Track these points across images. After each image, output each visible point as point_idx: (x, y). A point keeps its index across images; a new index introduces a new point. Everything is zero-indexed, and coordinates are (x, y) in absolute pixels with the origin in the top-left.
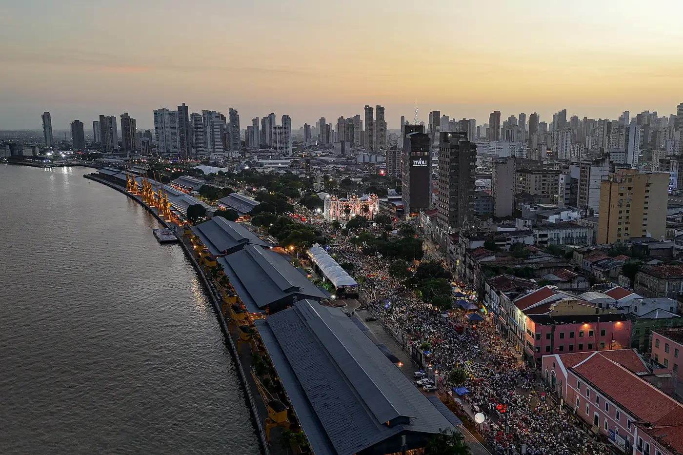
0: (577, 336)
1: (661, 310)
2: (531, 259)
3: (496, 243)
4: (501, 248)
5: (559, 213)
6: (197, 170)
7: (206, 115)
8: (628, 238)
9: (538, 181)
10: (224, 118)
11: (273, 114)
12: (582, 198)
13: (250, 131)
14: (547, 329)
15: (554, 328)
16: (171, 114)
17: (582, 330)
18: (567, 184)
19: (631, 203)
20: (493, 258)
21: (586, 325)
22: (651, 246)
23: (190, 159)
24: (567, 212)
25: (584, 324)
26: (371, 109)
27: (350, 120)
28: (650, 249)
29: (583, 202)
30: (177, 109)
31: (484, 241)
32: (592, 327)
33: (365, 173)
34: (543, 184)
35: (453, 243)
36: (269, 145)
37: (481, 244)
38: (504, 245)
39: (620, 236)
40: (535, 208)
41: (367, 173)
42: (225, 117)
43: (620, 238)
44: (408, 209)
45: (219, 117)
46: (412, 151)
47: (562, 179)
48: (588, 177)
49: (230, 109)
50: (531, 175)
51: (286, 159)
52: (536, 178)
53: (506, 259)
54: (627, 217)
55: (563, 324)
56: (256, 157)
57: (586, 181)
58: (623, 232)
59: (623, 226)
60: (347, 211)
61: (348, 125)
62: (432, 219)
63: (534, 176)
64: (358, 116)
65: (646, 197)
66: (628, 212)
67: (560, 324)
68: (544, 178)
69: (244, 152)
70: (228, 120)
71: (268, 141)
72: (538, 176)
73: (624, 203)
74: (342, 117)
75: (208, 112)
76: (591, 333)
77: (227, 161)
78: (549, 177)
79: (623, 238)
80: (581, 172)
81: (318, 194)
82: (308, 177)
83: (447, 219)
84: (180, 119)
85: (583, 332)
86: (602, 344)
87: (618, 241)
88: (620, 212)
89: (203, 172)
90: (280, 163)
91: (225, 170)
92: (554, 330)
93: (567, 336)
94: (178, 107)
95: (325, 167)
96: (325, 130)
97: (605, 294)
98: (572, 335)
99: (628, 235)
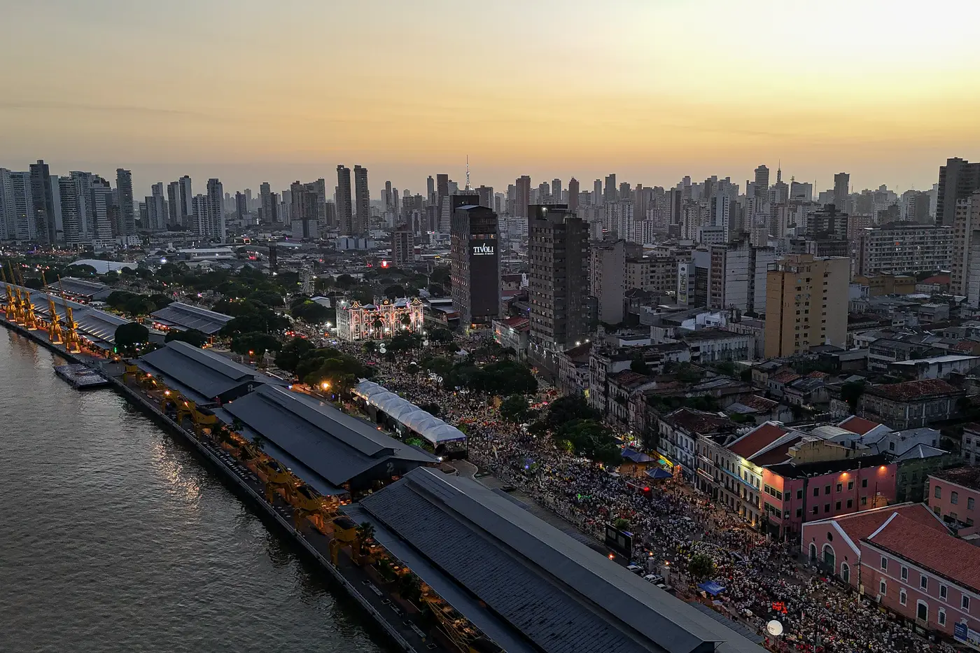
0: (834, 490)
1: (924, 446)
2: (702, 383)
3: (647, 363)
4: (654, 369)
5: (695, 317)
6: (84, 266)
7: (78, 179)
8: (807, 347)
9: (644, 272)
10: (107, 184)
11: (188, 177)
12: (715, 295)
13: (149, 203)
14: (798, 484)
15: (806, 482)
16: (16, 177)
17: (840, 482)
18: (690, 276)
19: (809, 301)
20: (654, 384)
21: (845, 474)
22: (842, 358)
23: (57, 249)
24: (704, 315)
25: (842, 473)
26: (347, 171)
27: (309, 186)
28: (842, 362)
29: (715, 300)
30: (28, 170)
31: (630, 362)
32: (852, 477)
33: (358, 265)
34: (652, 277)
35: (573, 365)
36: (181, 224)
37: (625, 365)
38: (656, 366)
39: (798, 345)
40: (659, 311)
41: (361, 265)
42: (108, 182)
43: (797, 348)
44: (468, 317)
45: (98, 182)
46: (472, 233)
47: (683, 269)
48: (723, 266)
49: (118, 170)
50: (636, 265)
51: (220, 247)
52: (642, 268)
53: (669, 385)
54: (806, 320)
55: (816, 475)
56: (170, 245)
57: (720, 272)
58: (801, 339)
59: (802, 331)
60: (378, 324)
61: (307, 195)
62: (519, 330)
63: (640, 266)
64: (321, 182)
65: (825, 291)
66: (807, 312)
67: (813, 476)
68: (652, 269)
69: (145, 236)
70: (113, 186)
71: (179, 219)
72: (645, 266)
73: (803, 300)
74: (298, 182)
75: (81, 174)
76: (851, 484)
77: (123, 252)
78: (659, 267)
79: (803, 347)
80: (713, 258)
81: (312, 299)
82: (275, 274)
83: (549, 330)
84: (35, 186)
85: (841, 485)
86: (863, 499)
87: (797, 352)
88: (798, 313)
89: (94, 270)
90: (217, 252)
91: (133, 266)
92: (807, 486)
93: (822, 491)
94: (31, 166)
95: (290, 257)
96: (269, 201)
97: (840, 427)
98: (828, 490)
99: (807, 343)
